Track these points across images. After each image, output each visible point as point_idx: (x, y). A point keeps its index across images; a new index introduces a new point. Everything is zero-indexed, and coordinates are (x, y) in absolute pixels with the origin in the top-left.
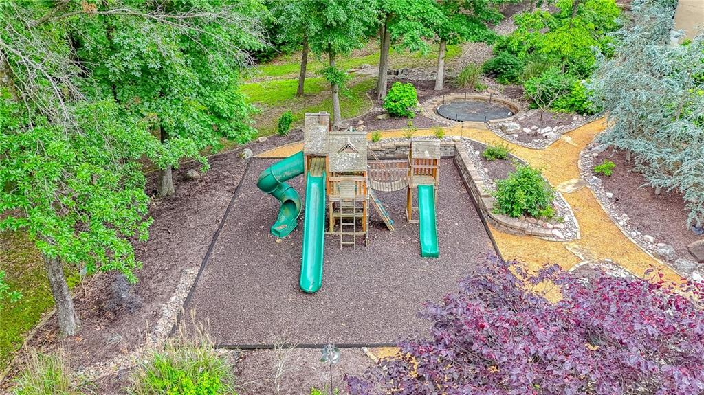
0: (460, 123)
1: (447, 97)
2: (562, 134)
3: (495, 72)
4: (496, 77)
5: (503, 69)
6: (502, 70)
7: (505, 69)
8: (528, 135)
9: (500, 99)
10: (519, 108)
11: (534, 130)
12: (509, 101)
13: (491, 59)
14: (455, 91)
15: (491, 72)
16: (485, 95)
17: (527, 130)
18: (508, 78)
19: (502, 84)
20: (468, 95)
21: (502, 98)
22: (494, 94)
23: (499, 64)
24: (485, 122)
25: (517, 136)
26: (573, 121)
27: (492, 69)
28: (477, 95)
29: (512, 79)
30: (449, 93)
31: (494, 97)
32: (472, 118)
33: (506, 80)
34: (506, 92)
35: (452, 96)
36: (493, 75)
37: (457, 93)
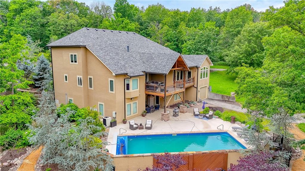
2: (23, 159)
11: (9, 162)
17: (5, 164)
26: (27, 151)
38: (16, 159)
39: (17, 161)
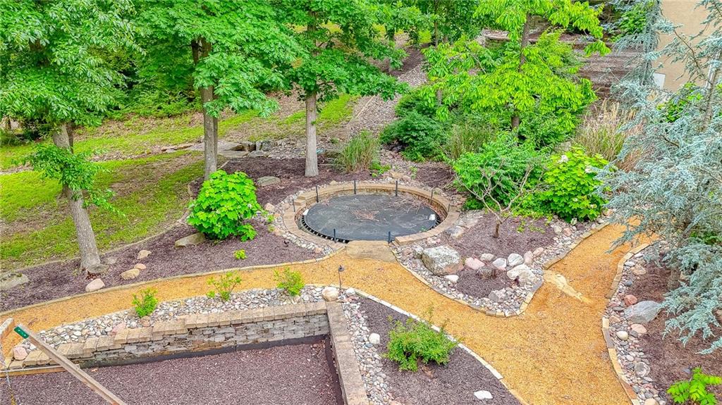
0: (343, 245)
1: (324, 189)
2: (544, 268)
3: (400, 142)
4: (403, 149)
5: (413, 137)
6: (411, 140)
7: (415, 138)
8: (478, 275)
9: (412, 188)
10: (447, 207)
11: (486, 262)
12: (427, 192)
13: (393, 123)
14: (338, 177)
15: (395, 142)
16: (386, 183)
17: (474, 264)
18: (421, 151)
19: (413, 161)
20: (360, 185)
21: (415, 187)
22: (402, 180)
23: (407, 130)
24: (390, 241)
25: (454, 278)
26: (556, 235)
27: (397, 138)
28: (374, 184)
29: (427, 152)
30: (328, 180)
31: (402, 186)
32: (366, 233)
33: (419, 155)
34: (422, 177)
35: (333, 187)
36: (399, 148)
37: (341, 180)
38: (514, 258)
39: (518, 265)
